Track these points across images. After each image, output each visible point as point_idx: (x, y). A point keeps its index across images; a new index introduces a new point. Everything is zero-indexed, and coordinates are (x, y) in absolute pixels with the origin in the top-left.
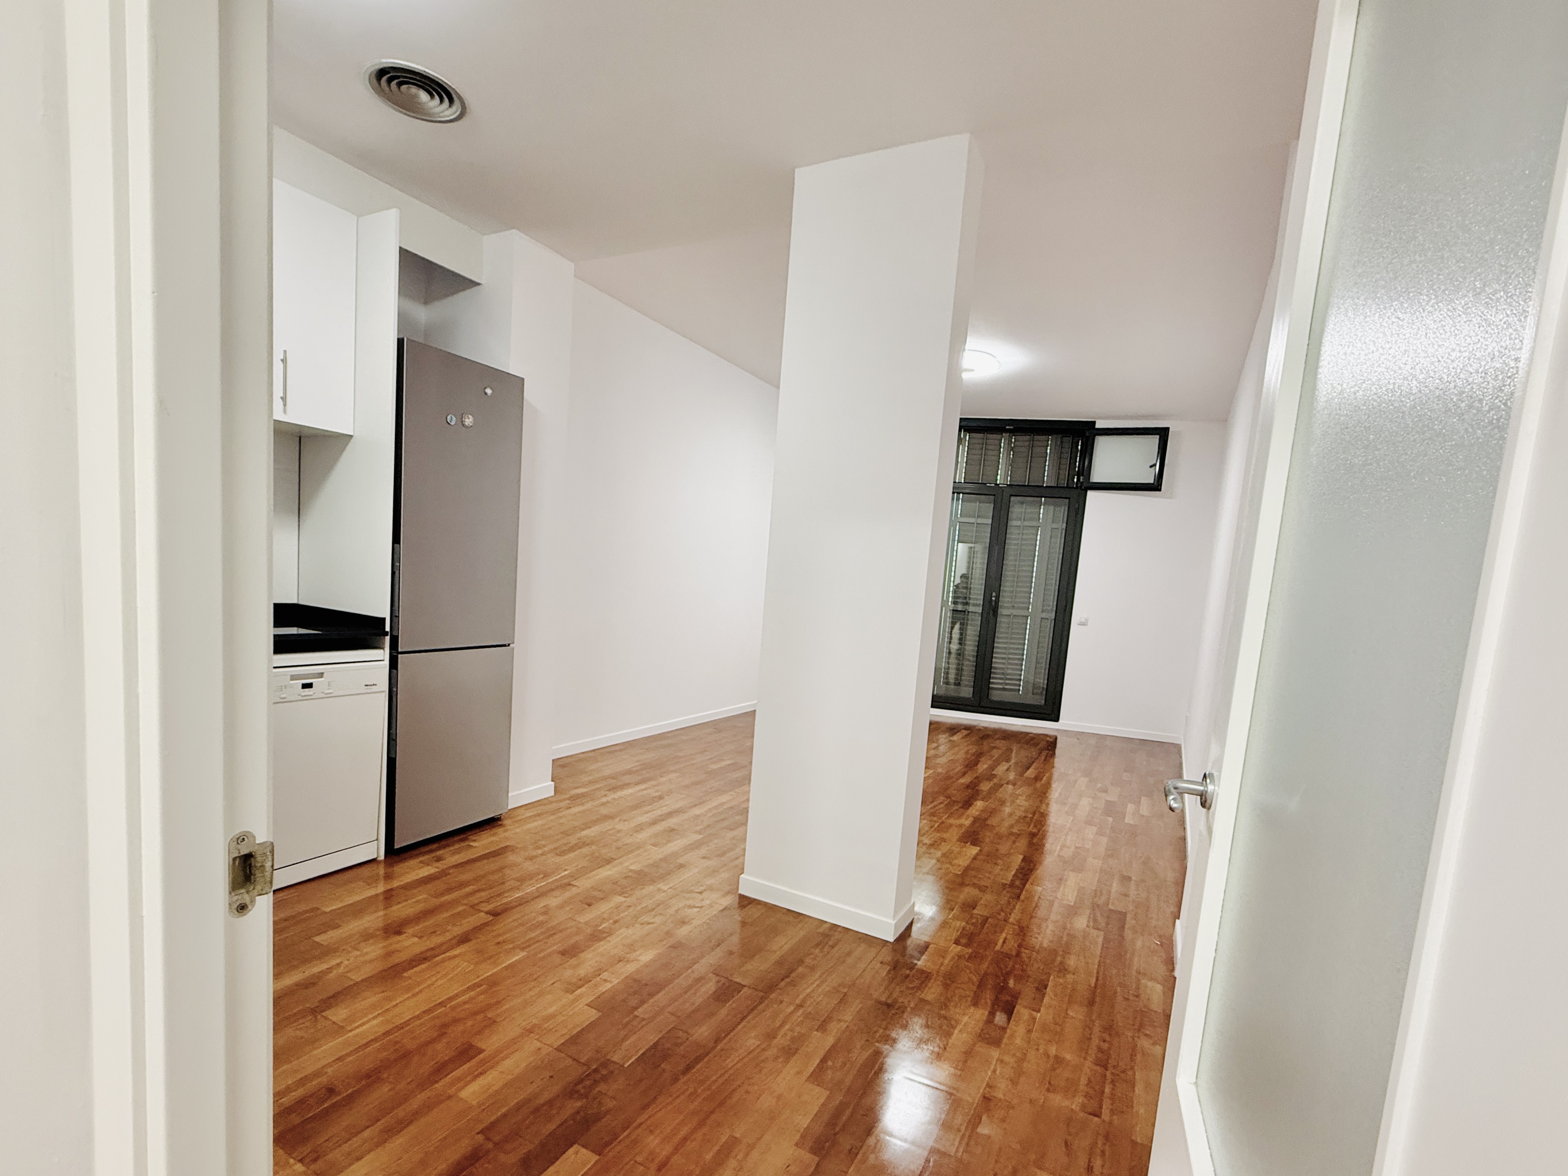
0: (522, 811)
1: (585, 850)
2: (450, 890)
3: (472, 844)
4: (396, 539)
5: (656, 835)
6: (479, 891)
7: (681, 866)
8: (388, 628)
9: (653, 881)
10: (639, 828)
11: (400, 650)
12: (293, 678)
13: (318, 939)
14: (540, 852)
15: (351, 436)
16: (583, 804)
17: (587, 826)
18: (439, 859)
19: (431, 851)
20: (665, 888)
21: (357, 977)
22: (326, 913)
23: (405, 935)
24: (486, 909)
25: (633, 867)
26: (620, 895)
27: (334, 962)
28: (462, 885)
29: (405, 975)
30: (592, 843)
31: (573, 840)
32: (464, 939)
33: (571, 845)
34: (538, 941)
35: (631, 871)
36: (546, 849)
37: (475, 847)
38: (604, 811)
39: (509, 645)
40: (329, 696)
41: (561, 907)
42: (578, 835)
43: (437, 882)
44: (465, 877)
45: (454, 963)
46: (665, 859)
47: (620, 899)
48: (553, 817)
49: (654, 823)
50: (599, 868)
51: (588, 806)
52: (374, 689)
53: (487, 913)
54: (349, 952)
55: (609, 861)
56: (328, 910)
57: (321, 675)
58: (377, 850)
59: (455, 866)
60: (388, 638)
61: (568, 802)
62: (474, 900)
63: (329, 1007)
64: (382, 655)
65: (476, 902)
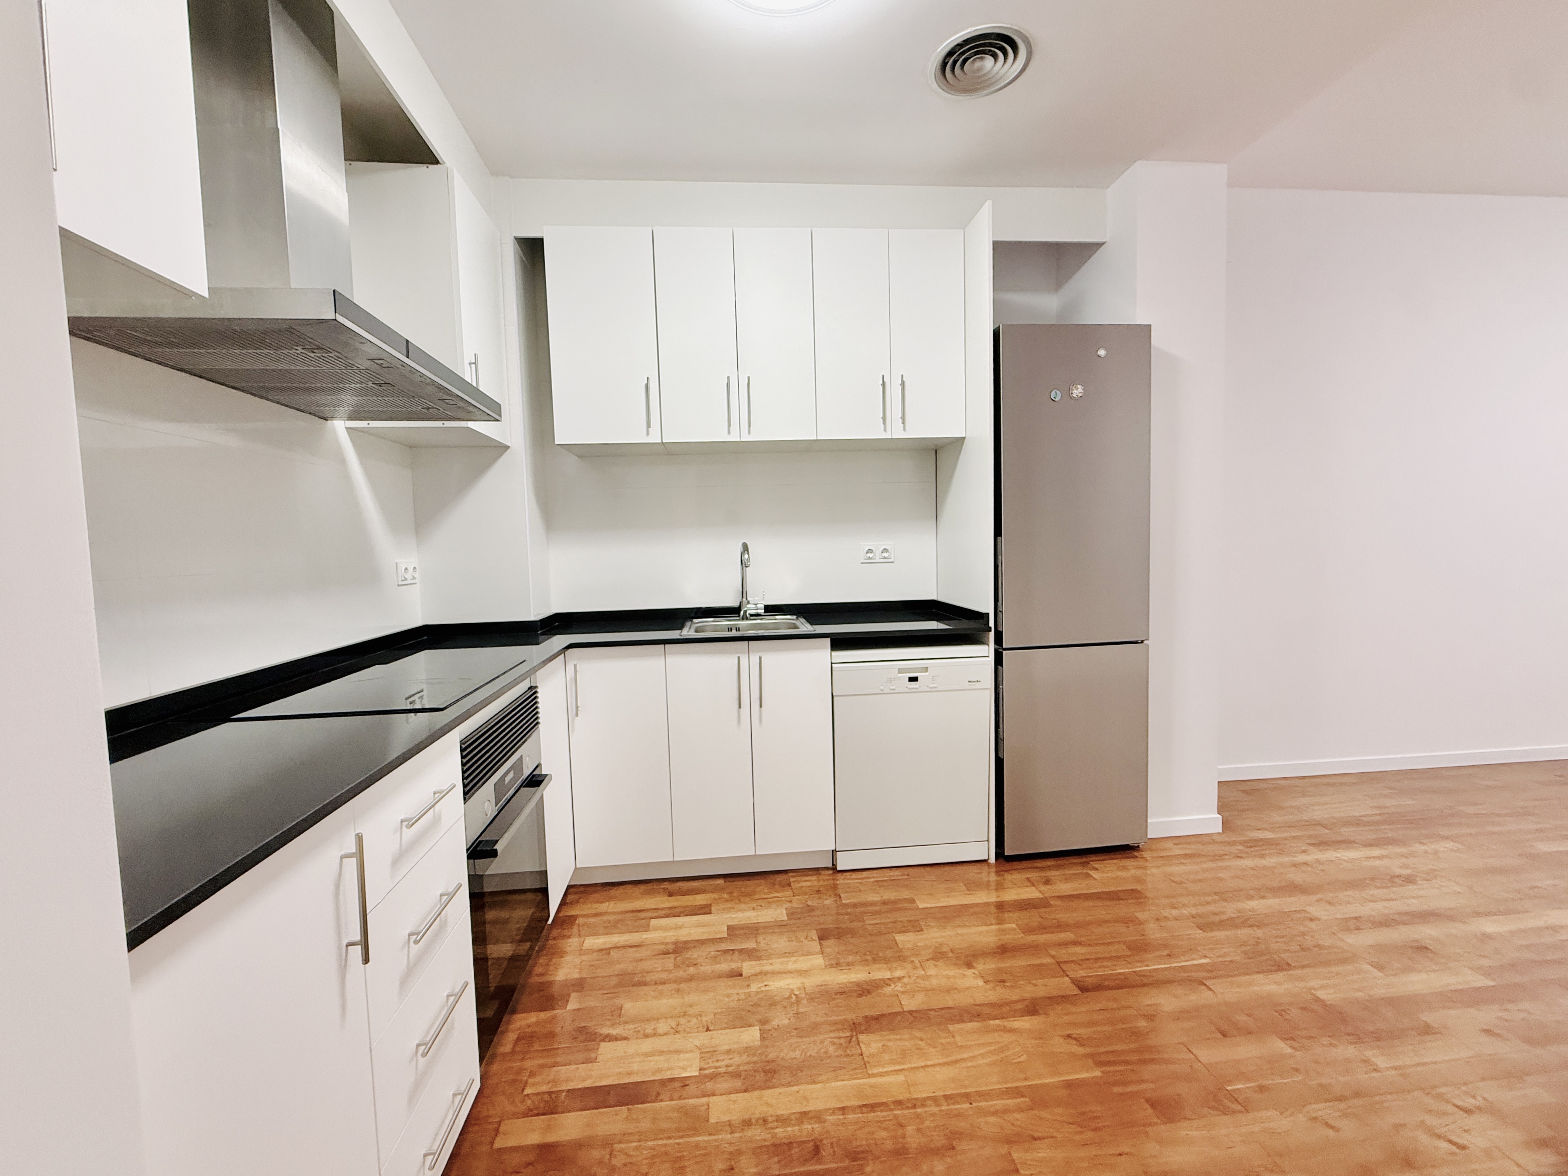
0: (1169, 845)
1: (1243, 933)
2: (1043, 929)
3: (1091, 873)
5: (1381, 948)
6: (1075, 943)
7: (1427, 1030)
8: (992, 624)
9: (1358, 1038)
10: (1355, 924)
11: (1004, 646)
14: (1175, 912)
15: (964, 438)
17: (1263, 892)
18: (1047, 882)
19: (1042, 869)
20: (1381, 1062)
22: (918, 908)
23: (972, 970)
24: (1073, 974)
25: (1321, 994)
26: (1284, 1039)
27: (898, 973)
28: (1060, 927)
29: (951, 1027)
30: (1259, 925)
31: (1230, 909)
32: (1032, 1008)
35: (1317, 1000)
36: (1185, 912)
37: (1095, 879)
39: (1142, 642)
40: (933, 690)
43: (1034, 912)
44: (1064, 917)
45: (1007, 1038)
46: (1392, 1002)
47: (1282, 1047)
48: (1211, 865)
49: (1385, 922)
50: (1259, 973)
51: (1270, 861)
52: (978, 685)
53: (1074, 981)
55: (1281, 967)
56: (921, 906)
57: (926, 669)
58: (986, 850)
59: (1061, 897)
60: (992, 634)
61: (1241, 847)
63: (867, 1030)
64: (987, 650)
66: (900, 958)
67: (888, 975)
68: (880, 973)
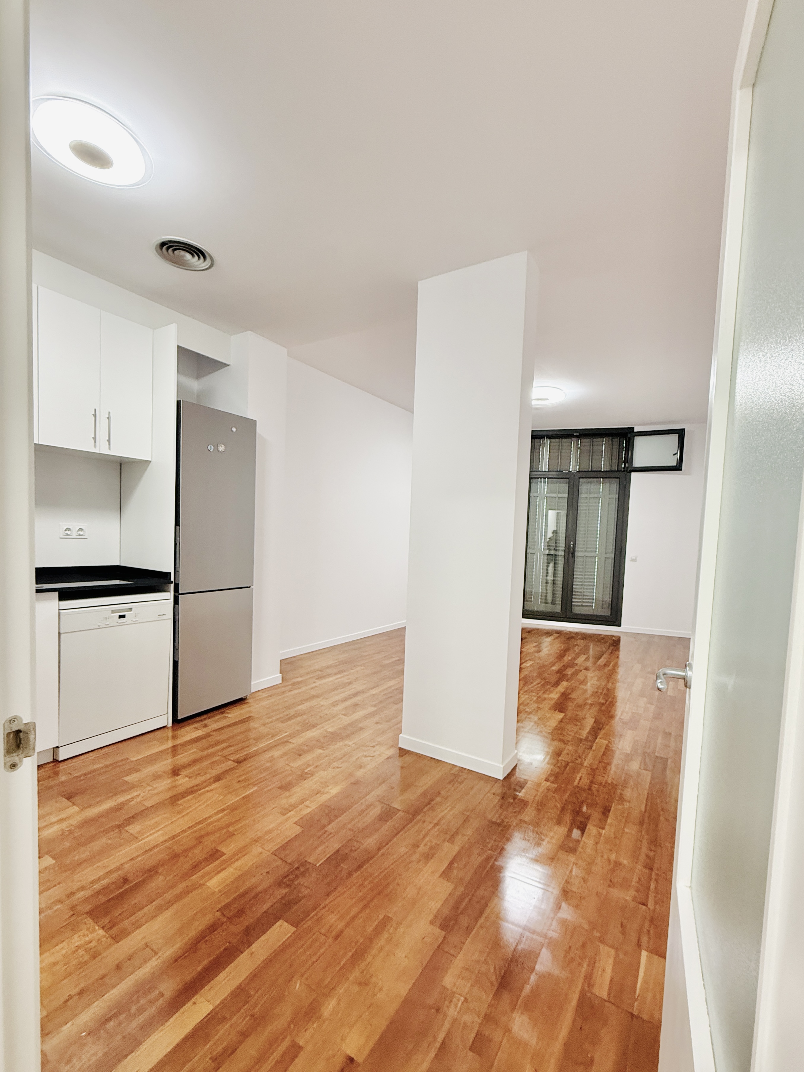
0: (260, 694)
1: (299, 718)
2: (212, 746)
3: (227, 715)
4: (177, 523)
5: (346, 708)
6: (229, 746)
7: (361, 729)
8: (172, 579)
9: (342, 739)
10: (335, 704)
11: (180, 592)
12: (113, 612)
13: (126, 779)
14: (270, 720)
15: (151, 461)
16: (300, 688)
17: (302, 702)
18: (206, 726)
19: (202, 721)
20: (350, 743)
21: (148, 804)
22: (132, 761)
23: (180, 776)
24: (232, 759)
25: (330, 730)
26: (320, 749)
27: (135, 794)
28: (218, 743)
29: (179, 802)
30: (304, 714)
31: (292, 712)
32: (218, 778)
33: (291, 715)
34: (266, 779)
35: (328, 732)
36: (274, 718)
37: (229, 718)
38: (313, 692)
39: (250, 587)
40: (136, 623)
41: (281, 757)
42: (295, 709)
43: (204, 741)
44: (221, 738)
45: (210, 794)
46: (351, 724)
47: (320, 751)
48: (280, 697)
49: (345, 700)
50: (307, 730)
51: (304, 689)
52: (164, 617)
53: (234, 761)
54: (145, 788)
55: (314, 726)
56: (134, 759)
57: (131, 609)
58: (167, 720)
59: (215, 730)
60: (172, 585)
61: (290, 687)
62: (226, 752)
63: (129, 824)
64: (169, 596)
65: (226, 754)
66: (133, 787)
67: (129, 797)
68: (121, 799)
